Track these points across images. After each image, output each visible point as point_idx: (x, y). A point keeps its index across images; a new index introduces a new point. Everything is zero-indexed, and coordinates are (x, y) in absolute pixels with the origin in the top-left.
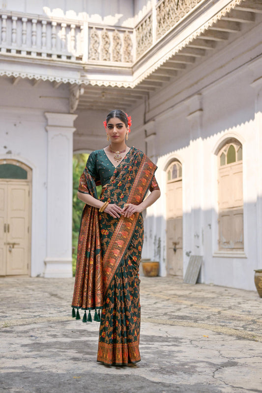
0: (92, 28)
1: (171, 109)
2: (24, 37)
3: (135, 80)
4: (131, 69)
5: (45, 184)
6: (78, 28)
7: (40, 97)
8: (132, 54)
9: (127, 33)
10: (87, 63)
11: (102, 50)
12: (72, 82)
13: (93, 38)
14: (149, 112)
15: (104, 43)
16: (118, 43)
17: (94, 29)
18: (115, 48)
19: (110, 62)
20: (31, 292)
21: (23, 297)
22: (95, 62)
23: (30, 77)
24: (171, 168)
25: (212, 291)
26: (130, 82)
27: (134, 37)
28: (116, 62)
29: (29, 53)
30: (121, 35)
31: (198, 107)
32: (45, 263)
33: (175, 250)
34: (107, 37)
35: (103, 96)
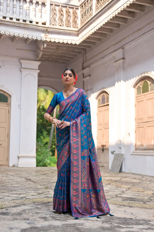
0: (52, 5)
1: (102, 59)
2: (8, 8)
3: (80, 39)
4: (77, 32)
5: (19, 106)
6: (44, 4)
7: (17, 49)
8: (77, 23)
9: (75, 9)
10: (49, 27)
11: (59, 19)
12: (39, 39)
13: (53, 11)
14: (86, 62)
15: (60, 15)
16: (69, 15)
17: (54, 6)
18: (67, 18)
19: (63, 27)
20: (12, 178)
21: (7, 181)
22: (54, 27)
23: (12, 34)
24: (101, 97)
25: (134, 177)
26: (77, 40)
27: (79, 12)
28: (68, 28)
29: (11, 19)
30: (71, 11)
31: (122, 57)
32: (19, 158)
33: (103, 150)
34: (62, 11)
35: (57, 50)
